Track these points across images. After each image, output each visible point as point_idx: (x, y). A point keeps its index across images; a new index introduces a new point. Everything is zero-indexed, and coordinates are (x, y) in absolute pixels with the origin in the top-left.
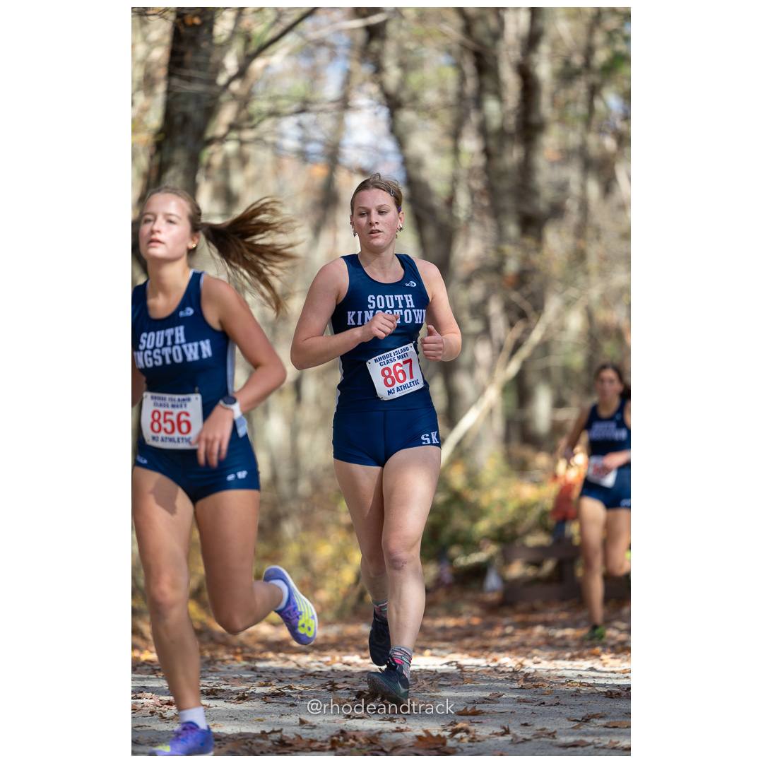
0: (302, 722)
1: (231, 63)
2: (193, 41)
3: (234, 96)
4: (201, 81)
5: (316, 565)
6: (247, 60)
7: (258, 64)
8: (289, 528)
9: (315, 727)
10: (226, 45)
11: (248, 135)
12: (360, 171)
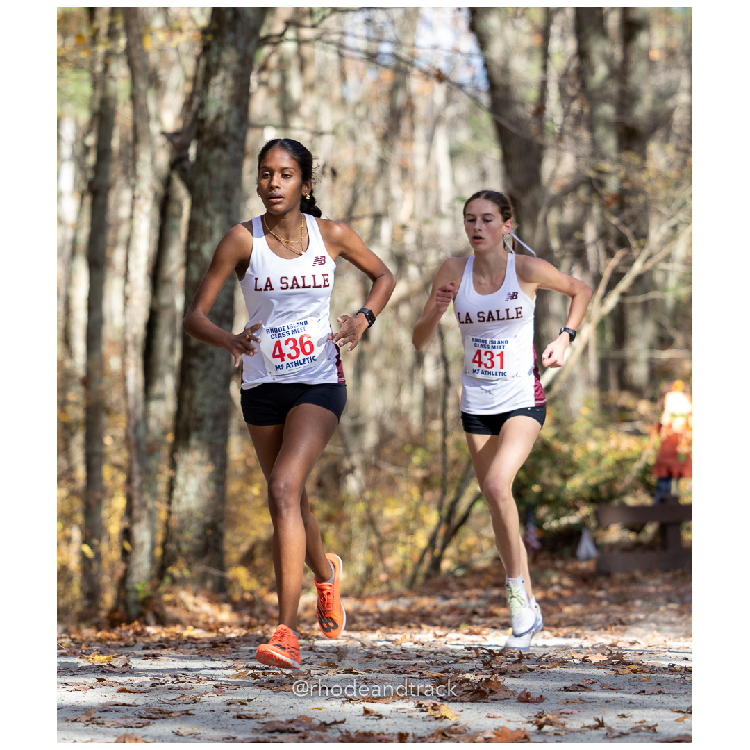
0: (367, 712)
5: (384, 528)
8: (353, 484)
9: (381, 717)
11: (307, 33)
12: (440, 77)
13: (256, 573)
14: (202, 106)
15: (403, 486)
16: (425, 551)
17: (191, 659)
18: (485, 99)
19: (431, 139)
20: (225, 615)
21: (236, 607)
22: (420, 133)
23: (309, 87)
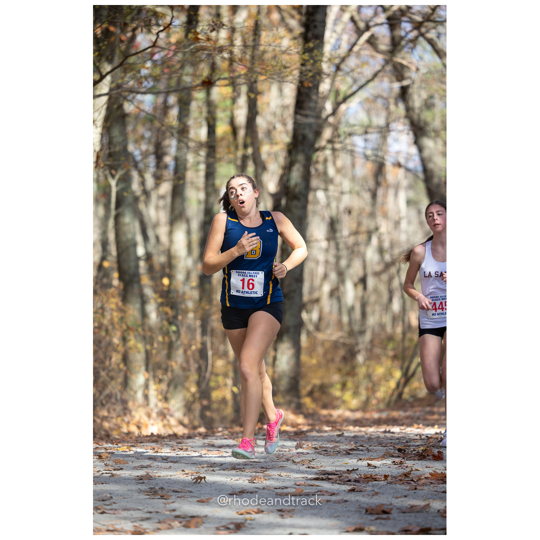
0: (369, 465)
1: (329, 107)
2: (308, 96)
3: (330, 124)
4: (312, 116)
5: (375, 378)
6: (337, 105)
7: (343, 107)
8: (360, 358)
9: (375, 467)
10: (325, 98)
11: (338, 146)
12: (399, 165)
13: (314, 400)
14: (288, 180)
15: (384, 359)
16: (394, 390)
17: (285, 440)
18: (421, 176)
19: (396, 195)
20: (300, 420)
21: (306, 416)
22: (391, 192)
23: (338, 171)
